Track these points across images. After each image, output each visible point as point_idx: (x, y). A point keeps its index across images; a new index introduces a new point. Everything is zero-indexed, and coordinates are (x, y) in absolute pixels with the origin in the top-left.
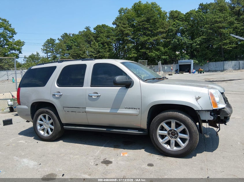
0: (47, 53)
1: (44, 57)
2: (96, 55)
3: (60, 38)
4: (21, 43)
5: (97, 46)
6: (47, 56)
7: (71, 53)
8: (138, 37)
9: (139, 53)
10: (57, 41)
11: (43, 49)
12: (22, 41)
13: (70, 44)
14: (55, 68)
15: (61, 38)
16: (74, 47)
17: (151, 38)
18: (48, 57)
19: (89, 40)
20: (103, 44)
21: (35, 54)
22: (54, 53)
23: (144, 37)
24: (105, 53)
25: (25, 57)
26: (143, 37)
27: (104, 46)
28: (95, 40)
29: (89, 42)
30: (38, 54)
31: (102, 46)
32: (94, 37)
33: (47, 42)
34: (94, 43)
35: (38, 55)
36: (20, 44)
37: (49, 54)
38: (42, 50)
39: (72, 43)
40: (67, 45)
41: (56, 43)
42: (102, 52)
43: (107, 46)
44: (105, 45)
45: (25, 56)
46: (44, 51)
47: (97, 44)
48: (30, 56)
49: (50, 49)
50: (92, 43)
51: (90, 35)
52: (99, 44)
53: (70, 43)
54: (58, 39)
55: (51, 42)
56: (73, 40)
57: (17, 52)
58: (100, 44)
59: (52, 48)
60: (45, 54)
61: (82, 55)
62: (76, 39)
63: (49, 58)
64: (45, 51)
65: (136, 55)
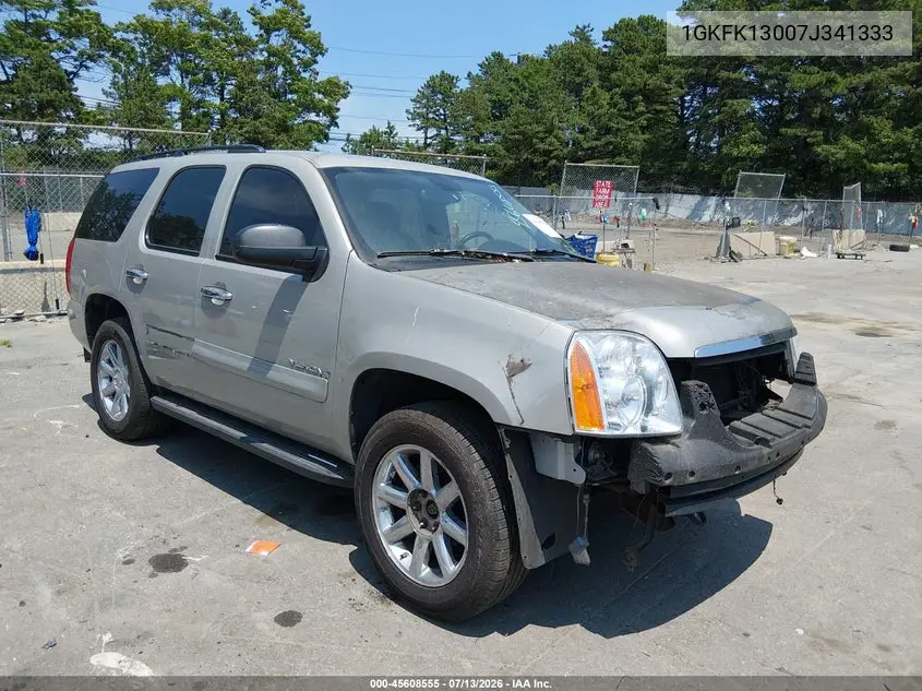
0: (425, 128)
1: (412, 141)
2: (595, 143)
3: (476, 71)
4: (337, 85)
5: (601, 107)
6: (426, 138)
7: (503, 132)
8: (782, 70)
9: (777, 143)
10: (464, 85)
11: (412, 111)
12: (343, 80)
13: (506, 96)
14: (155, 172)
15: (480, 73)
16: (517, 107)
17: (839, 79)
18: (429, 141)
19: (578, 80)
20: (627, 96)
21: (383, 128)
22: (446, 129)
23: (810, 74)
24: (631, 135)
25: (348, 140)
26: (805, 72)
27: (632, 105)
28: (603, 79)
29: (576, 90)
30: (391, 128)
31: (622, 104)
32: (600, 68)
33: (428, 86)
34: (594, 92)
35: (391, 132)
36: (336, 89)
37: (432, 132)
38: (410, 116)
39: (512, 91)
40: (494, 98)
41: (459, 91)
42: (618, 130)
43: (641, 108)
44: (637, 102)
45: (349, 135)
46: (413, 119)
47: (605, 97)
48: (365, 135)
49: (434, 112)
50: (587, 92)
51: (584, 59)
52: (612, 99)
53: (505, 91)
54: (469, 75)
55: (440, 87)
56: (517, 80)
57: (324, 120)
58: (616, 98)
59: (442, 111)
60: (418, 130)
61: (542, 140)
62: (530, 74)
63: (429, 145)
64: (418, 122)
65: (759, 150)
